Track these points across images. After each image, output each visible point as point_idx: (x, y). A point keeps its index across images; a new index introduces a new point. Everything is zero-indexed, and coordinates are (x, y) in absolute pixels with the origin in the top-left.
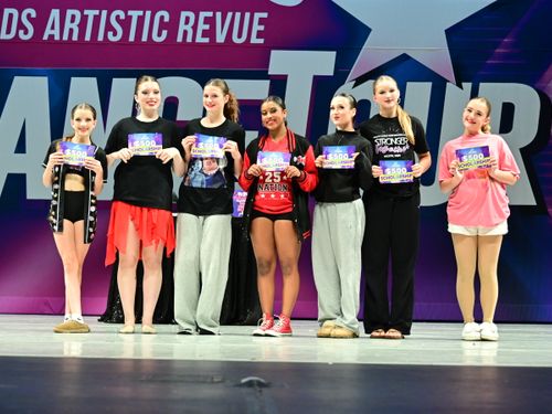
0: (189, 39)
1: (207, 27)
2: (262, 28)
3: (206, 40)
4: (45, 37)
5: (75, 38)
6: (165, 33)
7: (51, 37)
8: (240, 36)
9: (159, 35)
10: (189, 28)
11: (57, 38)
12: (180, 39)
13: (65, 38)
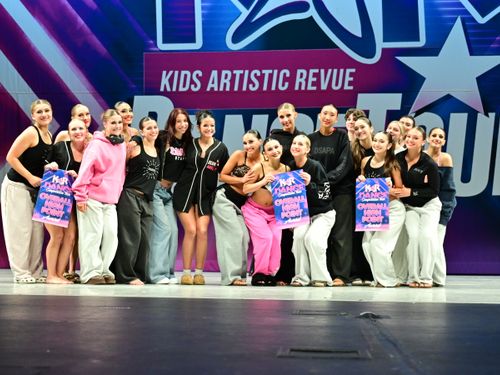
0: (303, 88)
1: (315, 79)
2: (352, 79)
3: (315, 88)
4: (208, 89)
5: (228, 89)
6: (287, 84)
7: (212, 89)
8: (337, 84)
9: (283, 85)
10: (303, 81)
11: (216, 89)
12: (297, 88)
13: (221, 89)
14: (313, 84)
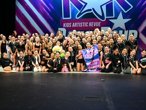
2: (100, 24)
4: (72, 27)
8: (97, 25)
9: (87, 26)
13: (75, 26)
14: (93, 25)
